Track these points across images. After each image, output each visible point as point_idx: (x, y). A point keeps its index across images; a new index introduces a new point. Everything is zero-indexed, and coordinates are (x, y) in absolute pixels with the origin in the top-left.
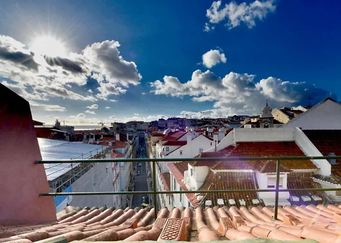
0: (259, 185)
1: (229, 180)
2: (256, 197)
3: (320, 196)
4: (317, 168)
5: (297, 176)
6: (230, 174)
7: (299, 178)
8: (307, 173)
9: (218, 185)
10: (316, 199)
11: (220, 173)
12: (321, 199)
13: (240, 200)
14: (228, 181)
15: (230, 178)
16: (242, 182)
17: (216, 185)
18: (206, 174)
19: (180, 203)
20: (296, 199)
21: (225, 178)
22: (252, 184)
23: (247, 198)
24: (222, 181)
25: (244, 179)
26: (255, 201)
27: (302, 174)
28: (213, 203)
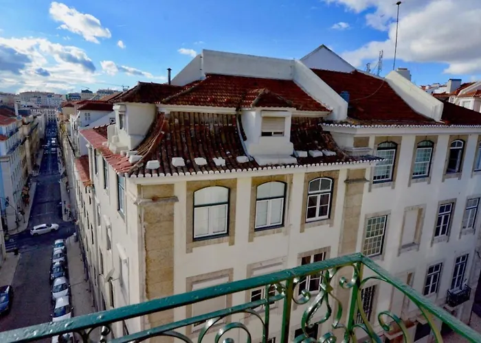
0: (246, 135)
1: (195, 127)
2: (243, 153)
3: (332, 150)
4: (328, 111)
5: (301, 123)
6: (197, 116)
7: (304, 125)
8: (314, 118)
9: (174, 135)
10: (329, 153)
11: (177, 115)
12: (334, 153)
13: (215, 159)
14: (192, 129)
15: (195, 123)
16: (217, 129)
17: (169, 134)
18: (151, 121)
19: (105, 191)
20: (303, 154)
21: (187, 123)
22: (235, 134)
23: (227, 155)
24: (183, 129)
25: (220, 124)
26: (241, 159)
27: (307, 119)
28: (162, 164)
